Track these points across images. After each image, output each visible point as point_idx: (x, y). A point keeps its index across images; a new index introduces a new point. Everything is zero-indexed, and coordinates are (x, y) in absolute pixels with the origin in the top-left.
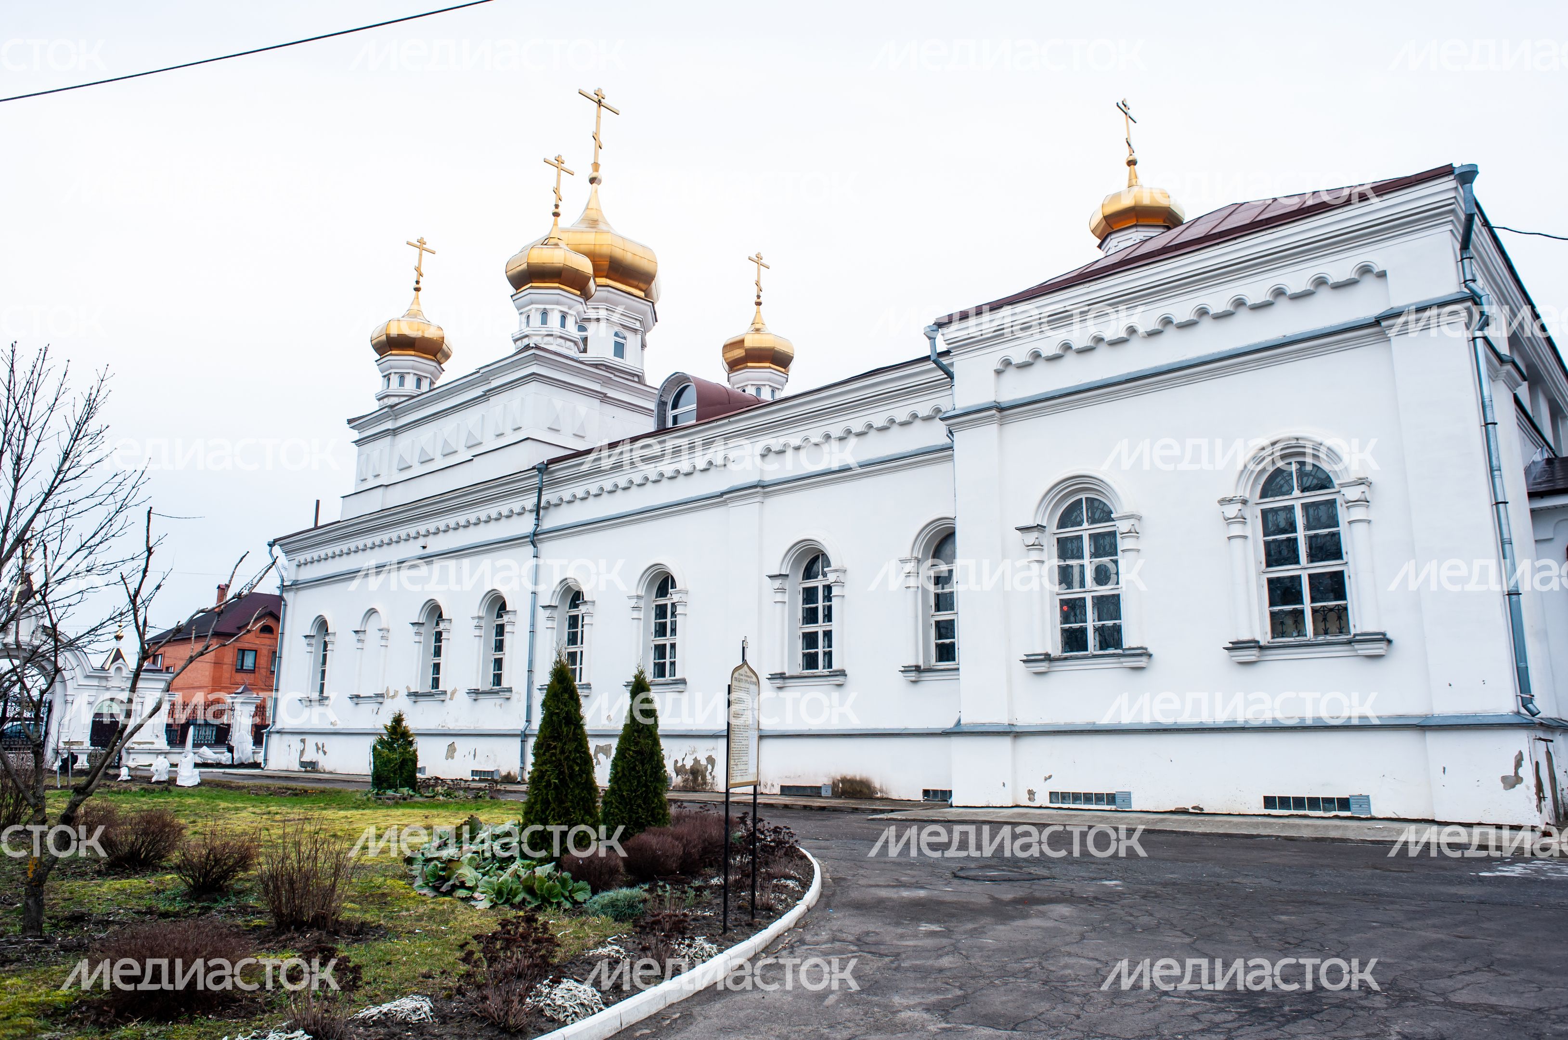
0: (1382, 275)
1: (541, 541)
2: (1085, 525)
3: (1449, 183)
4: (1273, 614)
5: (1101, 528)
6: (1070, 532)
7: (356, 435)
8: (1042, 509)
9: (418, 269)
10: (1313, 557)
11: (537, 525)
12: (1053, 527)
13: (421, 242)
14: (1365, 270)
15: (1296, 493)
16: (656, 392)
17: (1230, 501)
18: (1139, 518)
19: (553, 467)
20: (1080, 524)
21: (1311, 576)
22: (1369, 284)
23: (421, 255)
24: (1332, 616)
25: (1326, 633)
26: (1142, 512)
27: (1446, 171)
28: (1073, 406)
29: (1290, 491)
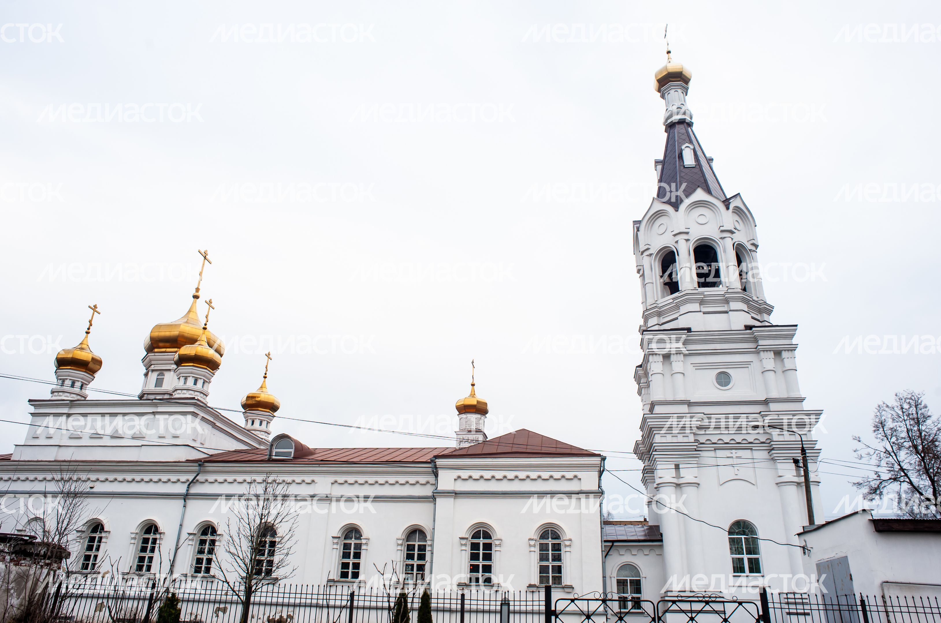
0: (580, 479)
1: (189, 499)
2: (481, 539)
3: (599, 459)
4: (540, 576)
5: (487, 541)
6: (476, 541)
7: (32, 409)
8: (468, 532)
9: (90, 322)
10: (553, 560)
11: (187, 490)
12: (470, 539)
13: (95, 306)
14: (575, 477)
15: (550, 539)
16: (269, 444)
17: (532, 540)
18: (501, 540)
19: (207, 464)
20: (480, 538)
21: (552, 566)
22: (576, 481)
23: (93, 314)
24: (557, 579)
25: (555, 584)
26: (502, 538)
27: (599, 455)
28: (482, 497)
29: (548, 538)
